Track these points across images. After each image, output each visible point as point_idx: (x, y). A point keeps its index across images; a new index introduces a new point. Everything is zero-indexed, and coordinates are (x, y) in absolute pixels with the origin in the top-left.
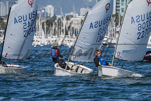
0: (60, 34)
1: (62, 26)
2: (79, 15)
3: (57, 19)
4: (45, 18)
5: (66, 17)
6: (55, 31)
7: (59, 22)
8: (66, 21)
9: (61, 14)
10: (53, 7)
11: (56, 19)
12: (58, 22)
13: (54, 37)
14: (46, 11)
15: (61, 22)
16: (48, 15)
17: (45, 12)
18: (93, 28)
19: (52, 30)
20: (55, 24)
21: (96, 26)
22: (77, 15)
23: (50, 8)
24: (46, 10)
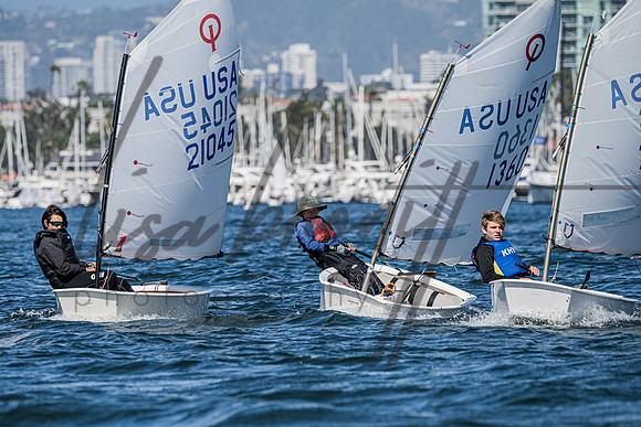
0: (346, 157)
1: (349, 125)
2: (417, 80)
3: (331, 97)
4: (282, 96)
5: (366, 88)
6: (326, 146)
7: (340, 107)
8: (367, 107)
9: (345, 79)
10: (313, 52)
11: (326, 99)
12: (334, 108)
13: (320, 167)
14: (285, 69)
15: (347, 108)
16: (296, 85)
17: (280, 73)
18: (472, 130)
19: (311, 143)
20: (325, 118)
21: (486, 123)
22: (409, 78)
23: (301, 56)
24: (285, 63)
